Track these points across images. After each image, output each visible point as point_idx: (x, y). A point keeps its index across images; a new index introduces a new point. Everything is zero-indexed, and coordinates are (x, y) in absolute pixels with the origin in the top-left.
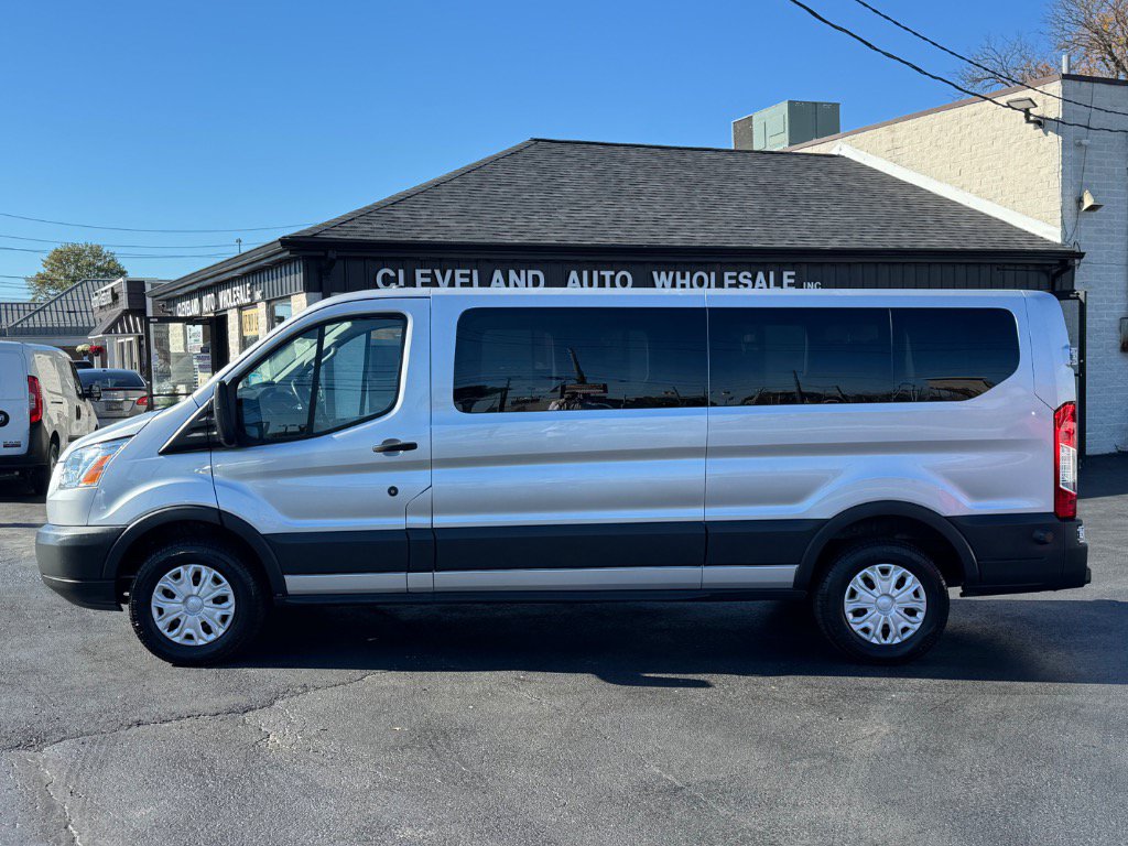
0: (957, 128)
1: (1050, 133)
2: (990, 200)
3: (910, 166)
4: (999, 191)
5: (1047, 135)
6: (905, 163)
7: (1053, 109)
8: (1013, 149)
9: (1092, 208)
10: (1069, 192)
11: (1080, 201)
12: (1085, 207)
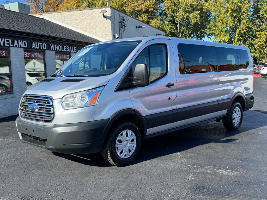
0: (82, 16)
1: (108, 20)
2: (92, 34)
3: (67, 24)
4: (95, 32)
5: (107, 20)
6: (66, 23)
7: (108, 14)
8: (98, 22)
9: (117, 38)
10: (113, 34)
11: (114, 36)
12: (116, 38)
